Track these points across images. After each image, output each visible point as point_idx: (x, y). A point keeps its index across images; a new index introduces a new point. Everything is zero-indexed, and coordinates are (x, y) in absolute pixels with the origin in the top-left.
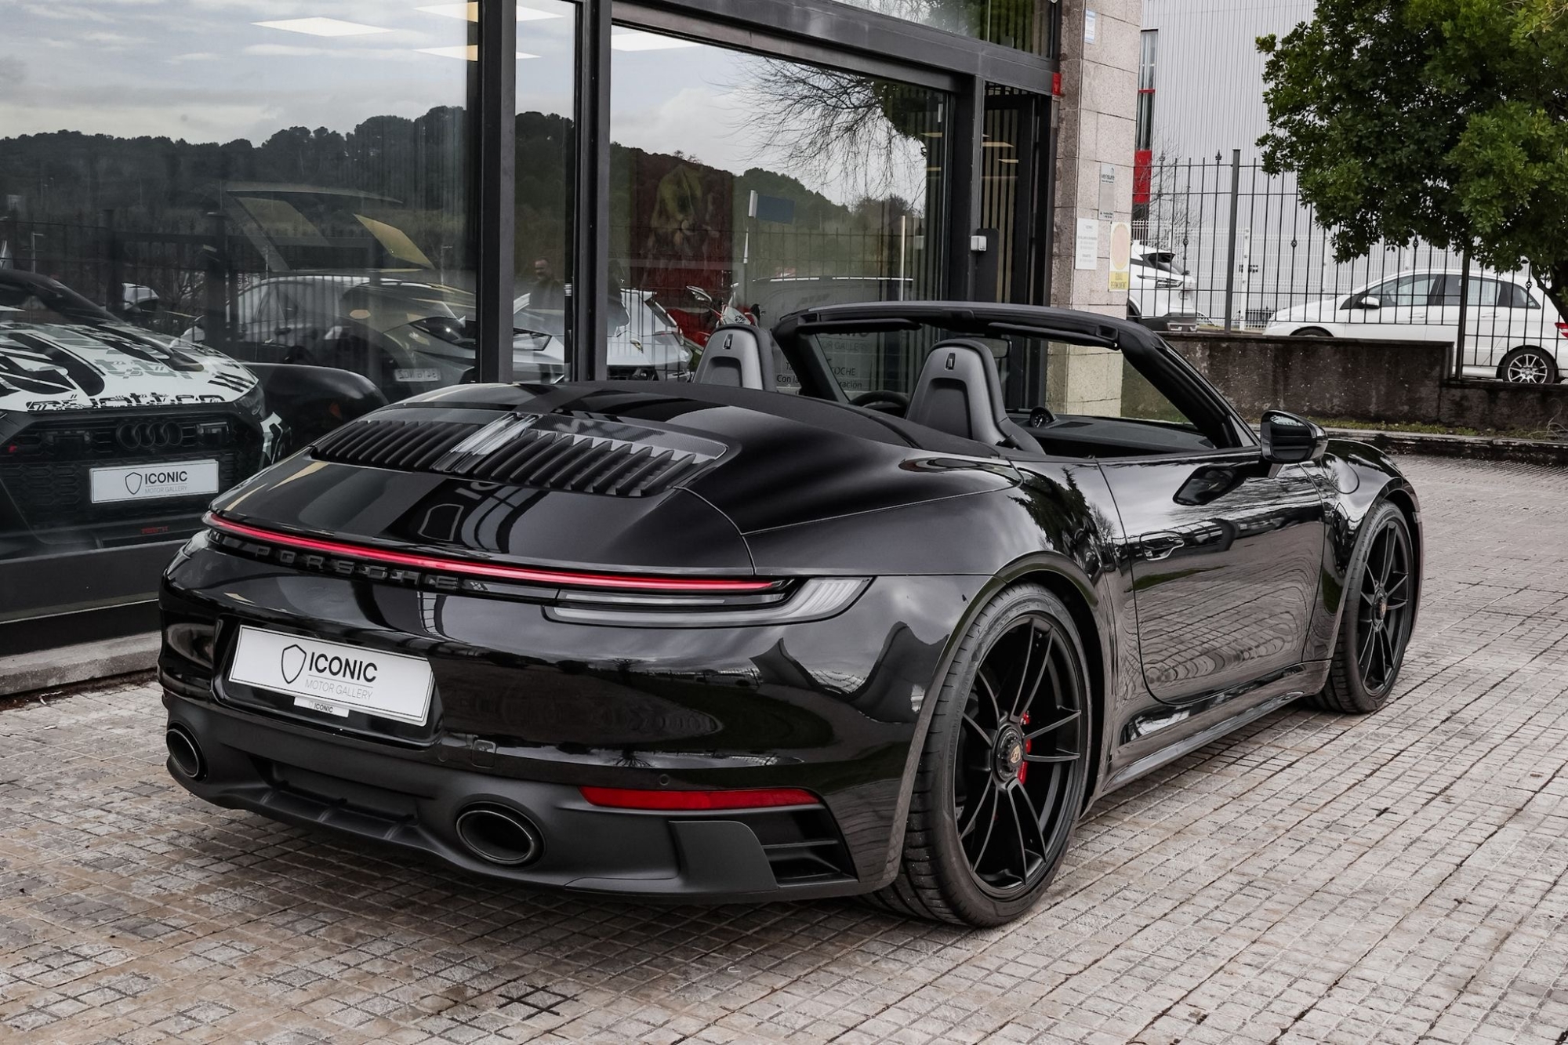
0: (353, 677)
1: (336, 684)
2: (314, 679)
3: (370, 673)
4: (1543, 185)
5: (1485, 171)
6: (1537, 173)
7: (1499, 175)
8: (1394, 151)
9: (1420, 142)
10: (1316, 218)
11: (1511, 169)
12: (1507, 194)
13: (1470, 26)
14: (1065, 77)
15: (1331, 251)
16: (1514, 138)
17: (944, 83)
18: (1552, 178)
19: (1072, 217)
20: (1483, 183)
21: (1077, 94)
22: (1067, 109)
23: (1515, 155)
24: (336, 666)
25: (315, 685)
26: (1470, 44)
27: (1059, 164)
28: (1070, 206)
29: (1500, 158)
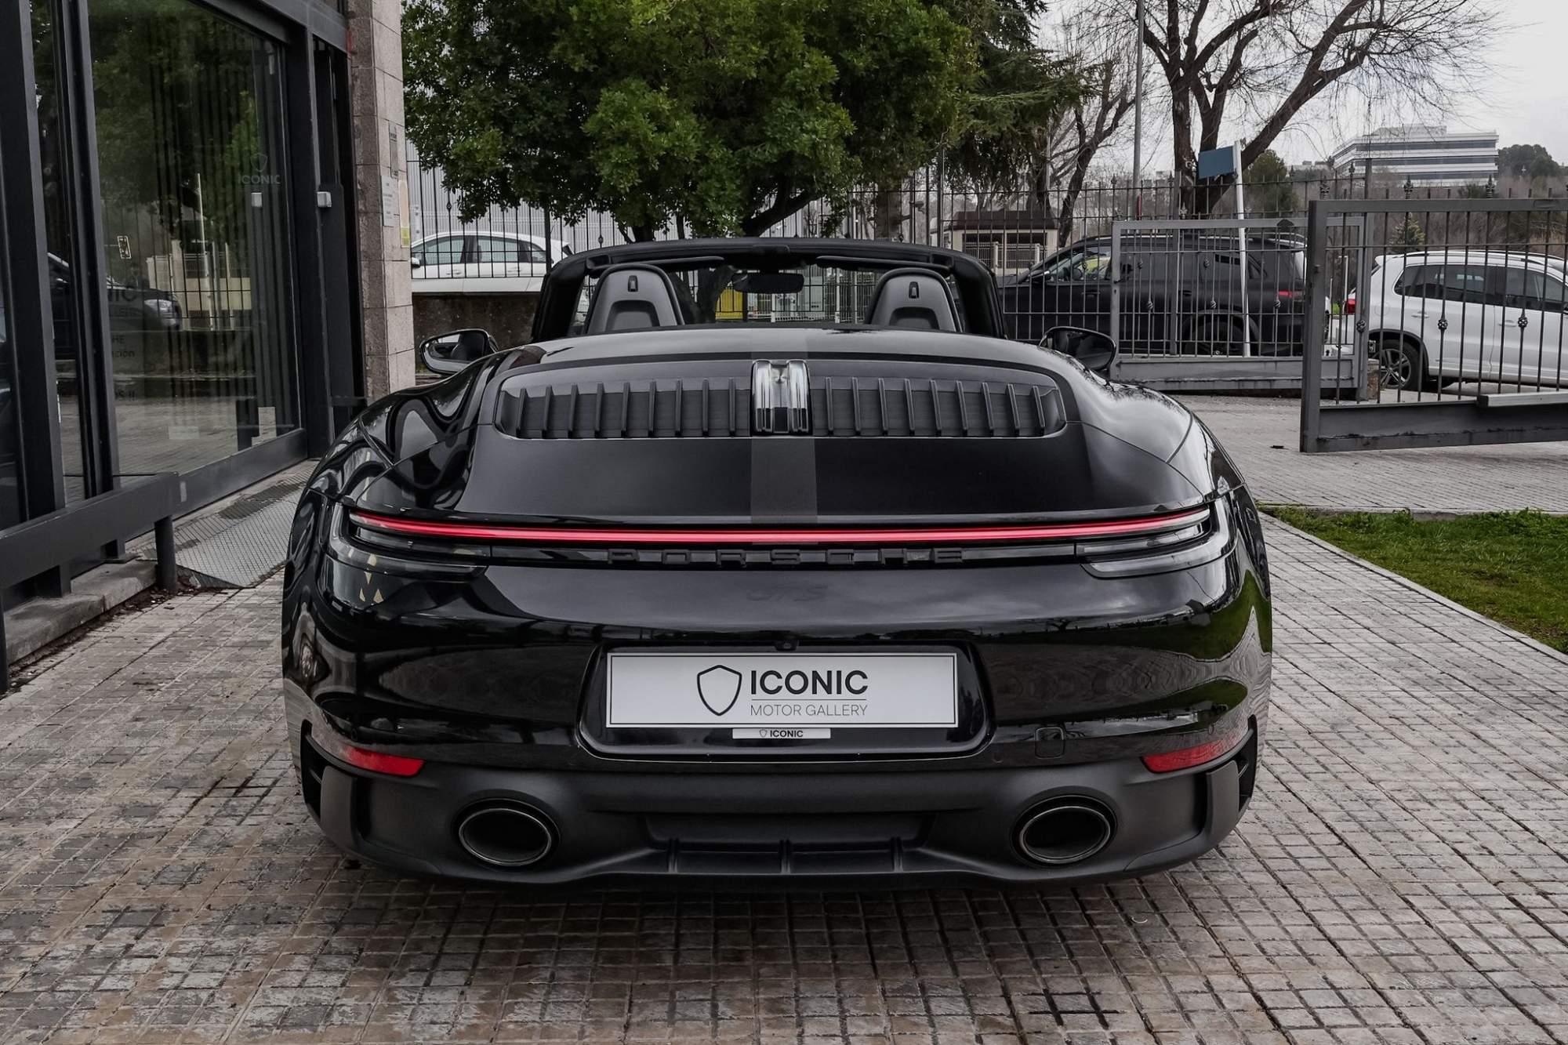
0: (829, 691)
1: (804, 705)
2: (763, 703)
3: (857, 682)
4: (668, 151)
5: (623, 138)
6: (664, 141)
7: (636, 144)
8: (526, 122)
9: (549, 114)
10: (445, 183)
11: (646, 137)
12: (643, 161)
13: (595, 12)
14: (355, 34)
15: (456, 212)
16: (643, 110)
17: (279, 34)
18: (674, 145)
19: (376, 174)
20: (622, 149)
21: (370, 53)
22: (361, 67)
23: (647, 128)
24: (797, 682)
25: (768, 710)
26: (596, 27)
27: (356, 121)
28: (373, 163)
29: (635, 127)
